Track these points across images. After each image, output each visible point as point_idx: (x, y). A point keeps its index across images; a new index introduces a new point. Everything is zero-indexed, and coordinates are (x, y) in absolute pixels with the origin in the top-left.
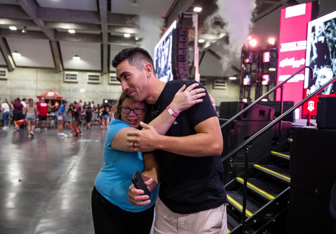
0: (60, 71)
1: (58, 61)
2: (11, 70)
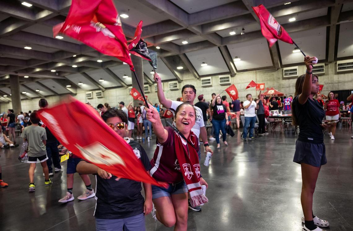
0: (278, 69)
1: (276, 58)
2: (233, 75)
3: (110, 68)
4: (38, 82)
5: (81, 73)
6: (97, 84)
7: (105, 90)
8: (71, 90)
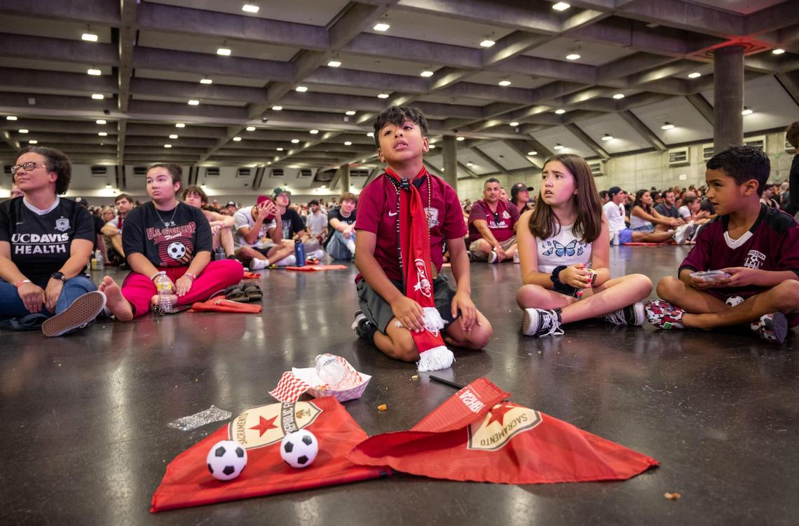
3: (634, 111)
4: (476, 149)
5: (566, 126)
6: (594, 147)
7: (609, 159)
8: (534, 161)
